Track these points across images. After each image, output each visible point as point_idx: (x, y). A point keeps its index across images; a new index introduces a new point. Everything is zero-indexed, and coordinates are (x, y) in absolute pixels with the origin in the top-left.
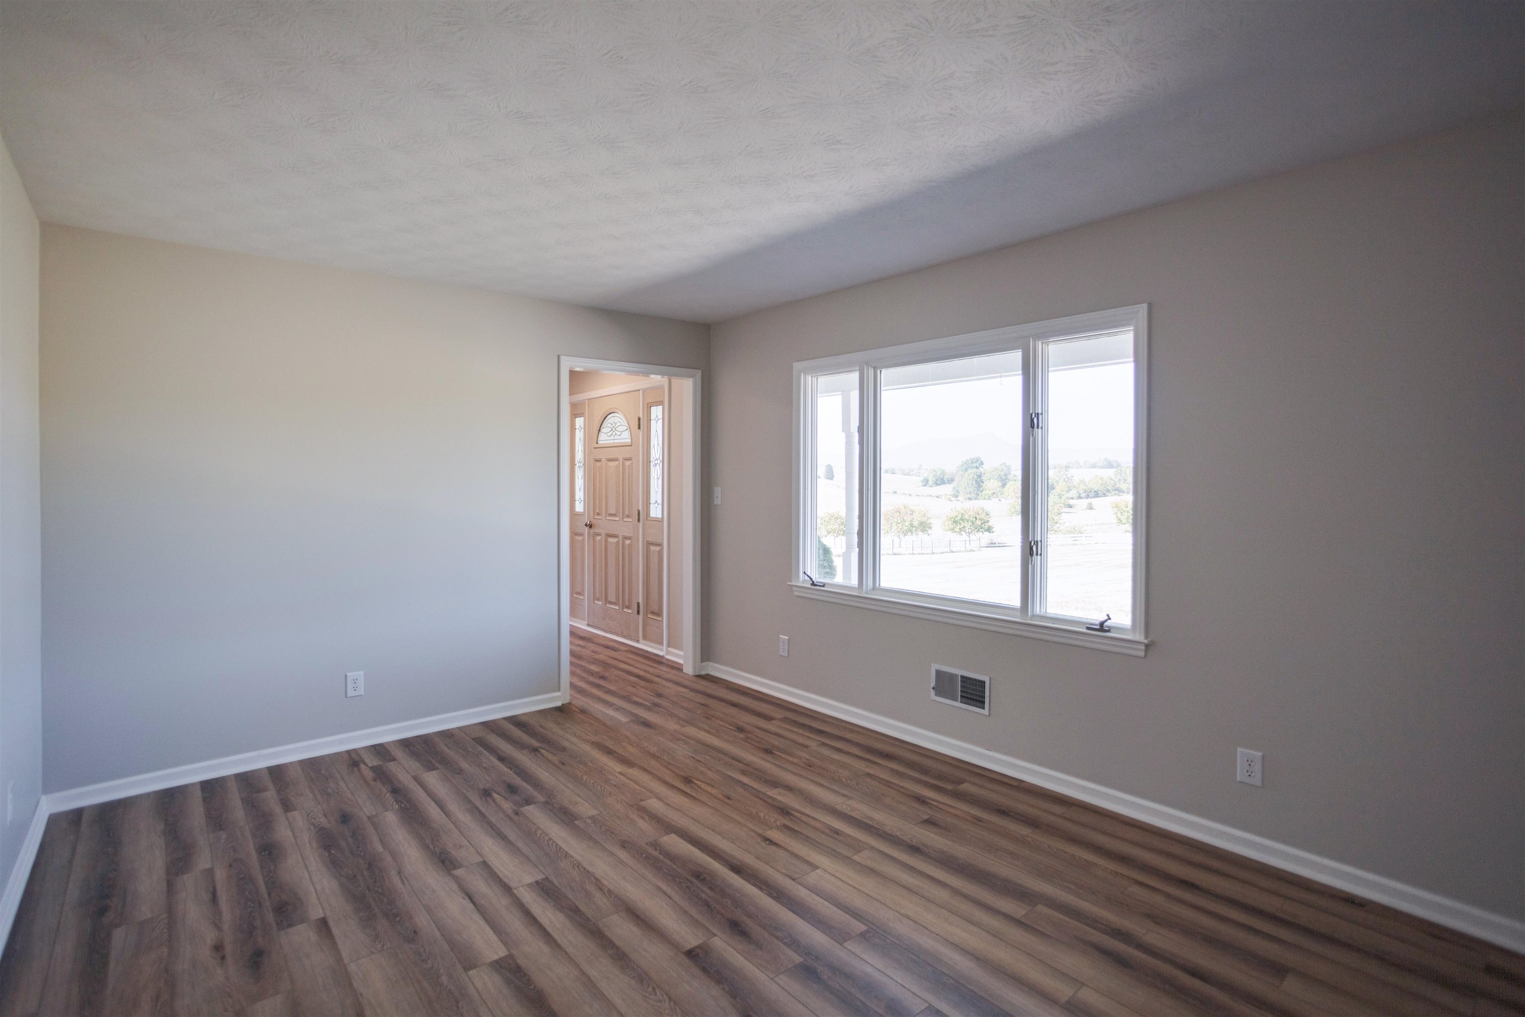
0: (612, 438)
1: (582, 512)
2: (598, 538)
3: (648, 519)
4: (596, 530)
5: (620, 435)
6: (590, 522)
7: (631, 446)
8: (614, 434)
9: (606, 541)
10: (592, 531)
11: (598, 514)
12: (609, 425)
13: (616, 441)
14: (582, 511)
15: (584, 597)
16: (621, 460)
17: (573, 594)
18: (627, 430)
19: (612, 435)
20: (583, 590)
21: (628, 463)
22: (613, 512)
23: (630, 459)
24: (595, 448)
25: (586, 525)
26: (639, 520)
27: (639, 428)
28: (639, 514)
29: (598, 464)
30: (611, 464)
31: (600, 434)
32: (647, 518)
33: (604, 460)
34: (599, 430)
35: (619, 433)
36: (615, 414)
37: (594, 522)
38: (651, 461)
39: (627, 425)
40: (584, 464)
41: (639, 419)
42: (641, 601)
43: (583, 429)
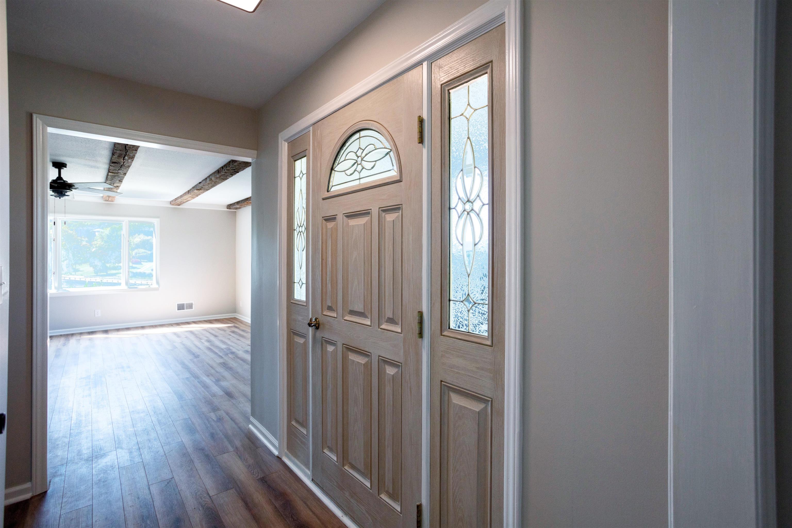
0: (356, 175)
1: (302, 301)
2: (330, 348)
3: (445, 333)
4: (327, 335)
5: (372, 168)
6: (316, 319)
7: (400, 181)
8: (359, 168)
9: (345, 358)
10: (319, 334)
11: (330, 308)
12: (352, 156)
13: (363, 181)
14: (304, 299)
15: (308, 432)
16: (375, 212)
17: (291, 421)
18: (387, 154)
19: (355, 170)
20: (306, 420)
21: (390, 217)
22: (359, 307)
23: (396, 208)
24: (324, 199)
25: (310, 325)
26: (421, 334)
27: (421, 140)
28: (421, 322)
29: (330, 225)
30: (353, 222)
31: (332, 175)
32: (441, 331)
33: (340, 218)
34: (332, 169)
35: (370, 165)
36: (363, 133)
37: (322, 319)
38: (452, 206)
39: (388, 145)
40: (307, 229)
41: (421, 121)
42: (424, 501)
43: (305, 176)
